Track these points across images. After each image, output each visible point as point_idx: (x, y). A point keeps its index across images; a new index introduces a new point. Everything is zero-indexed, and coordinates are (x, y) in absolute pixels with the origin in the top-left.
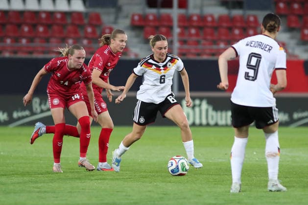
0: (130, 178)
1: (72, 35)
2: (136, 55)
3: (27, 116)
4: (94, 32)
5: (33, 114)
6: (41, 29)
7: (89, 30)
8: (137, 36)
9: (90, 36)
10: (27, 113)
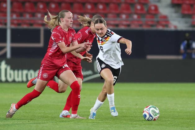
0: (171, 124)
1: (125, 11)
2: (175, 27)
3: (90, 75)
4: (142, 9)
5: (95, 73)
6: (101, 7)
7: (139, 7)
8: (176, 12)
9: (139, 12)
10: (90, 72)
